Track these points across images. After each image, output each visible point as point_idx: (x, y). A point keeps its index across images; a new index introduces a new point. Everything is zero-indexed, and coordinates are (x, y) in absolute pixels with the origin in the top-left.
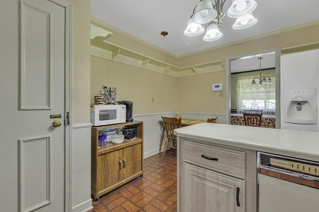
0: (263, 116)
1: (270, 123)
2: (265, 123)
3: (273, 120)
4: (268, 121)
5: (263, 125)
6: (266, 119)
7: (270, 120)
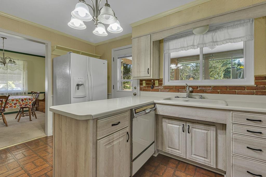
0: (10, 98)
1: (16, 103)
2: (11, 104)
3: (19, 100)
4: (15, 102)
5: (9, 106)
6: (13, 100)
7: (17, 100)
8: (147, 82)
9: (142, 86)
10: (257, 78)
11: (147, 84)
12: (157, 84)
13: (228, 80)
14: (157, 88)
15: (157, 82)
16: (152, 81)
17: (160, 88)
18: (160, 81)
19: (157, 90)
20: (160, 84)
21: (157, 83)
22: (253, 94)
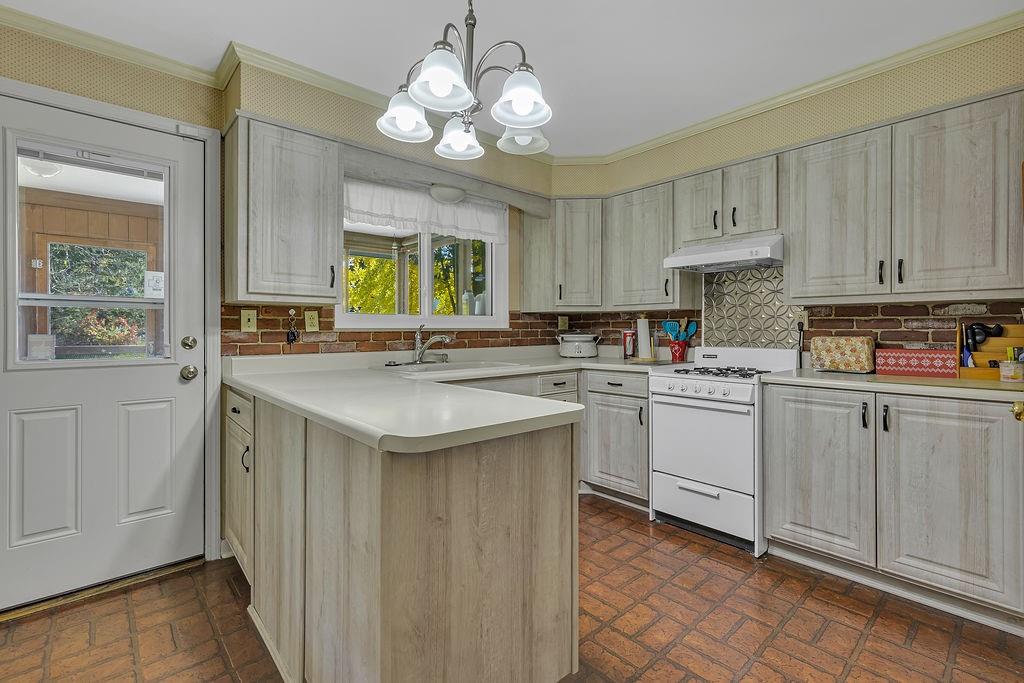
8: (261, 317)
9: (233, 334)
10: (513, 316)
11: (261, 323)
12: (312, 325)
13: (459, 317)
14: (312, 339)
15: (312, 318)
16: (292, 312)
17: (323, 337)
18: (325, 314)
19: (313, 349)
20: (327, 325)
21: (312, 323)
22: (505, 344)
